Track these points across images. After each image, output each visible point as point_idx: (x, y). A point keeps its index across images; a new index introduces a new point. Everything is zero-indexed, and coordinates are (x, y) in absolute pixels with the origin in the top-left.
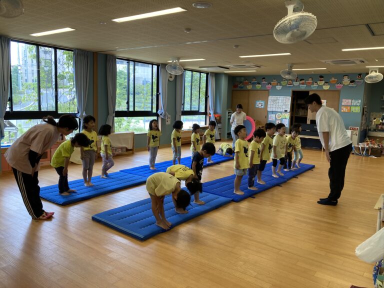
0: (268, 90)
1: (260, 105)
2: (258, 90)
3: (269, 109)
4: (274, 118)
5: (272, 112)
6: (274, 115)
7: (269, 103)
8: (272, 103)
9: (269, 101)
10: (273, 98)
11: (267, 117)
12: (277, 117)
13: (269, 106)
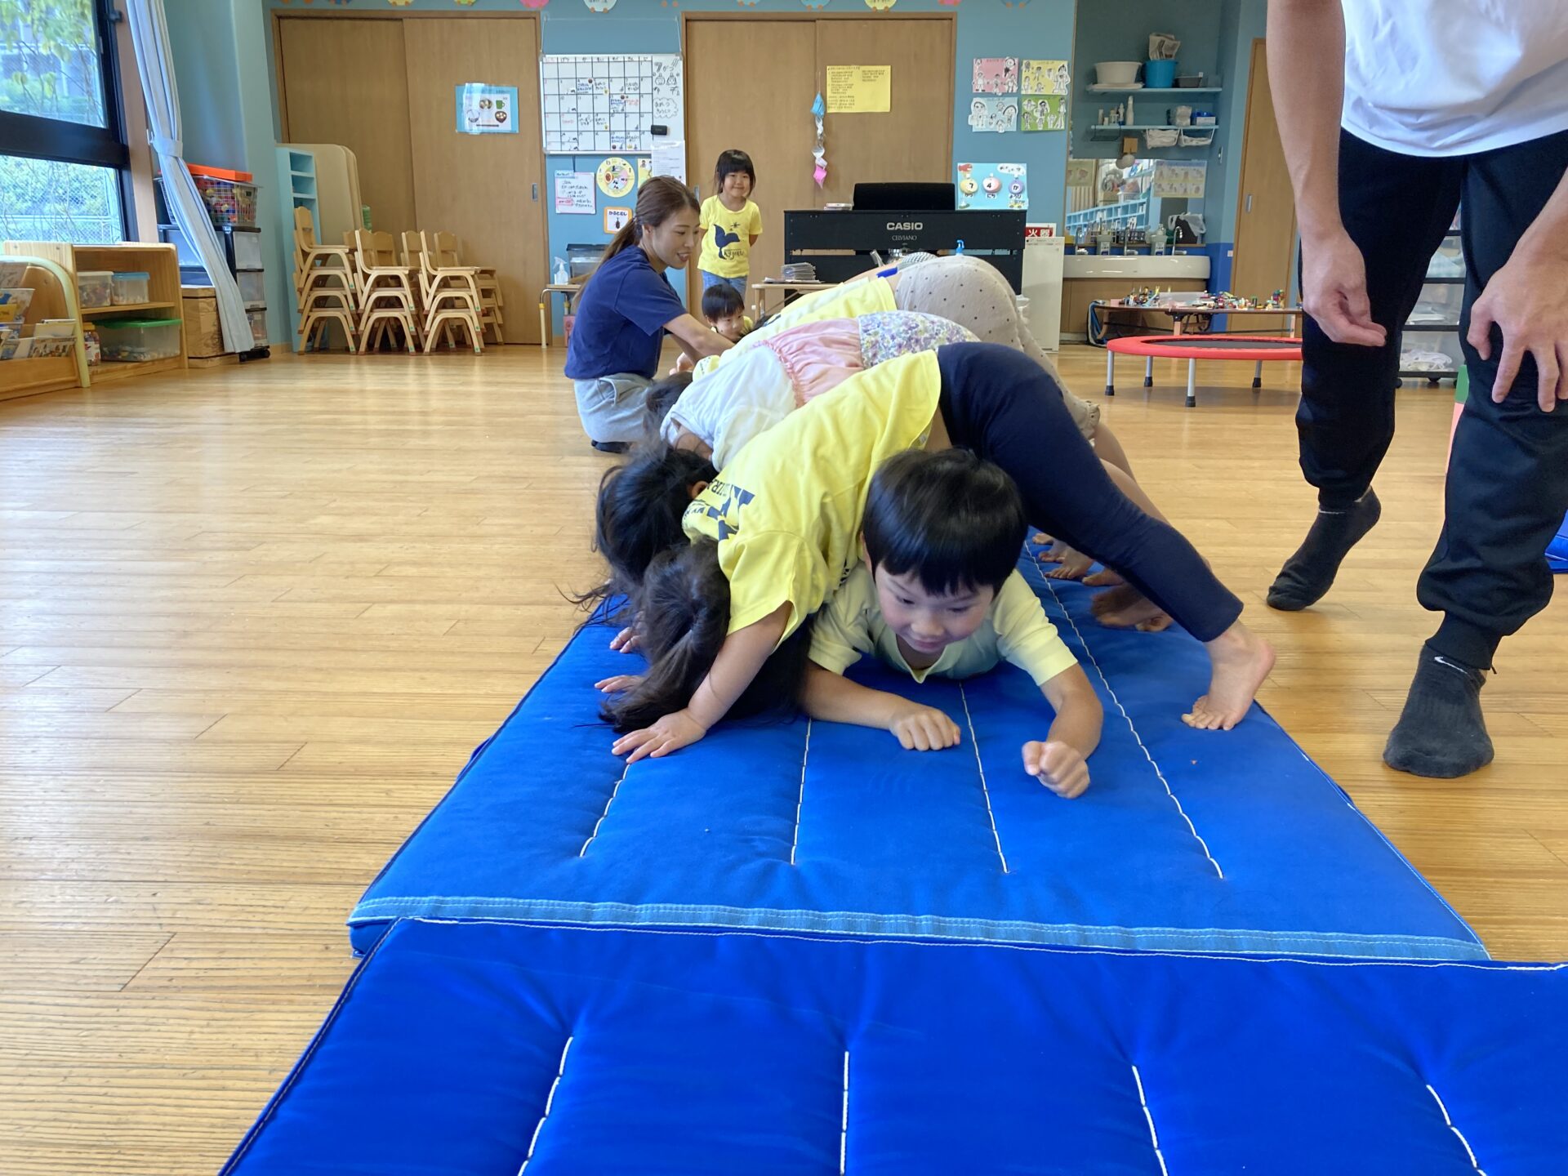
0: (533, 17)
1: (488, 117)
2: (463, 16)
3: (552, 145)
4: (590, 195)
5: (576, 161)
6: (584, 179)
7: (549, 105)
8: (569, 103)
9: (548, 88)
10: (567, 70)
11: (542, 194)
12: (602, 184)
13: (550, 123)
